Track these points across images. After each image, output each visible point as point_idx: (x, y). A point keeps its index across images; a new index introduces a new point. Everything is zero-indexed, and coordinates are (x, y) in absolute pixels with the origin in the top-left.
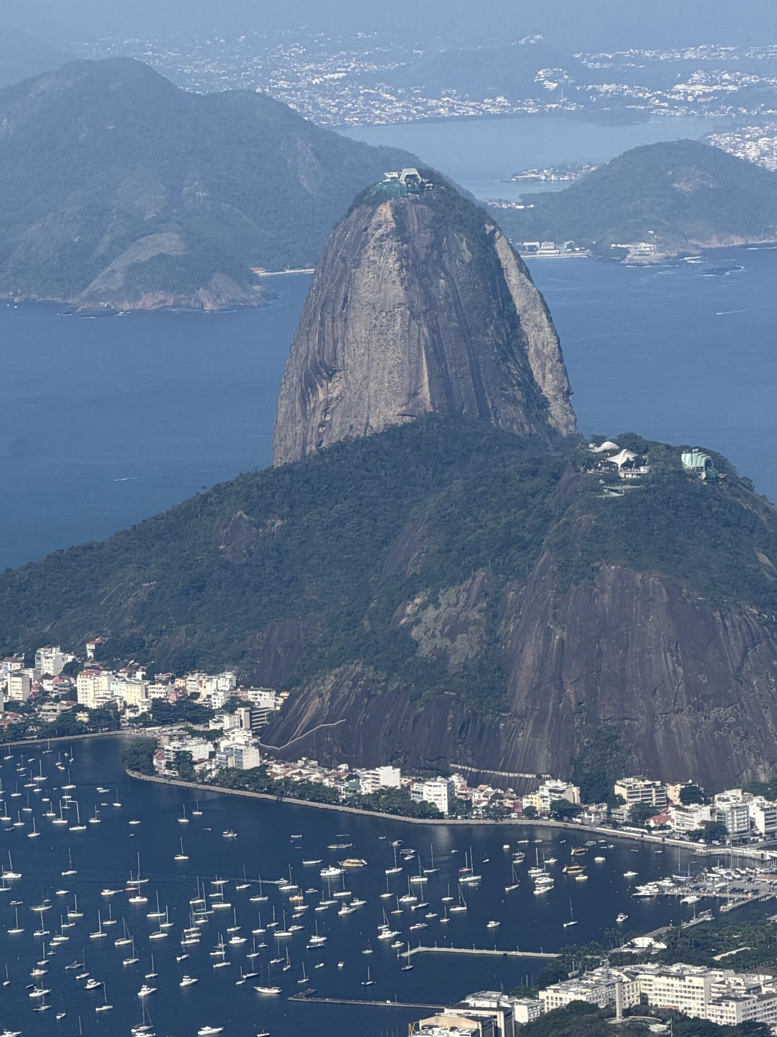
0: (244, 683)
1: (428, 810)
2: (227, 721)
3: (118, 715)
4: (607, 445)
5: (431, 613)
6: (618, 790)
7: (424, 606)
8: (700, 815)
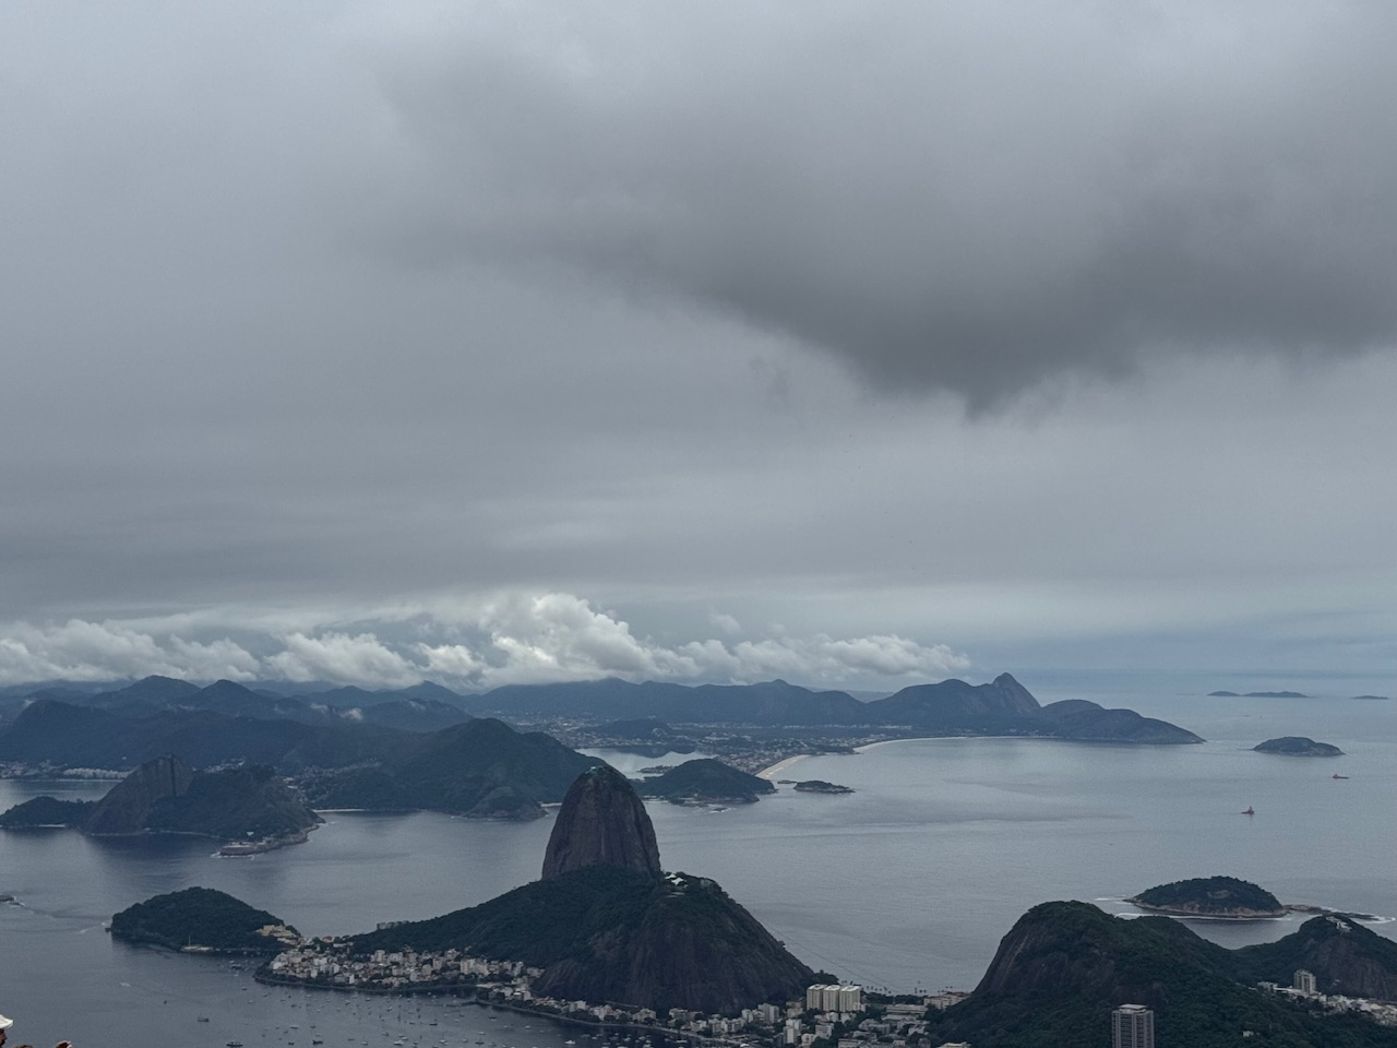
0: (527, 965)
1: (597, 1019)
2: (519, 981)
3: (476, 976)
4: (672, 876)
5: (600, 940)
6: (671, 1013)
7: (598, 937)
8: (703, 1024)
